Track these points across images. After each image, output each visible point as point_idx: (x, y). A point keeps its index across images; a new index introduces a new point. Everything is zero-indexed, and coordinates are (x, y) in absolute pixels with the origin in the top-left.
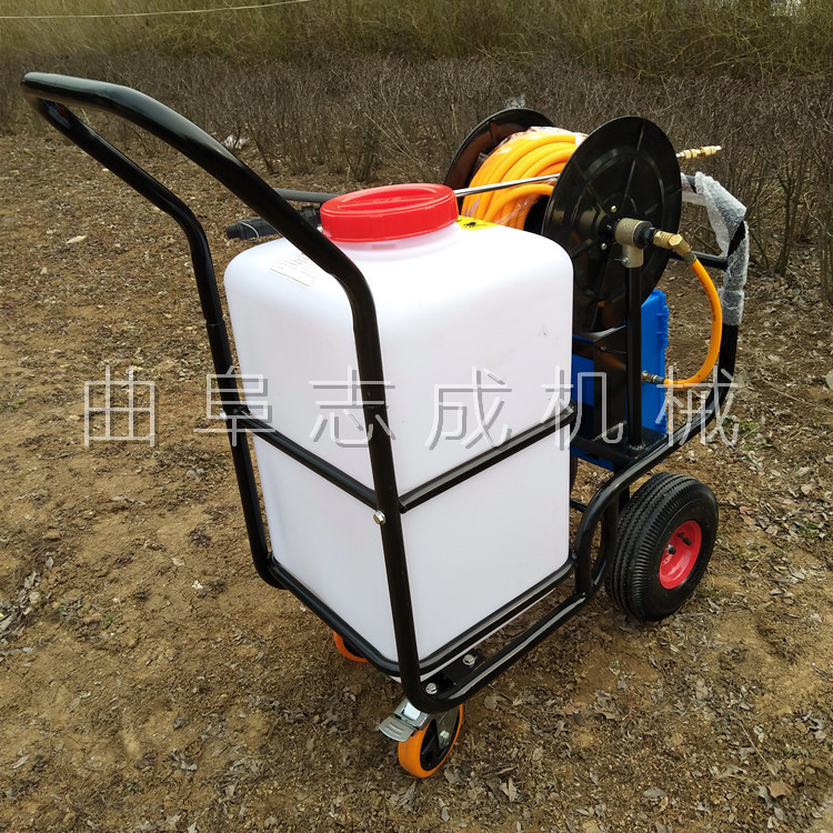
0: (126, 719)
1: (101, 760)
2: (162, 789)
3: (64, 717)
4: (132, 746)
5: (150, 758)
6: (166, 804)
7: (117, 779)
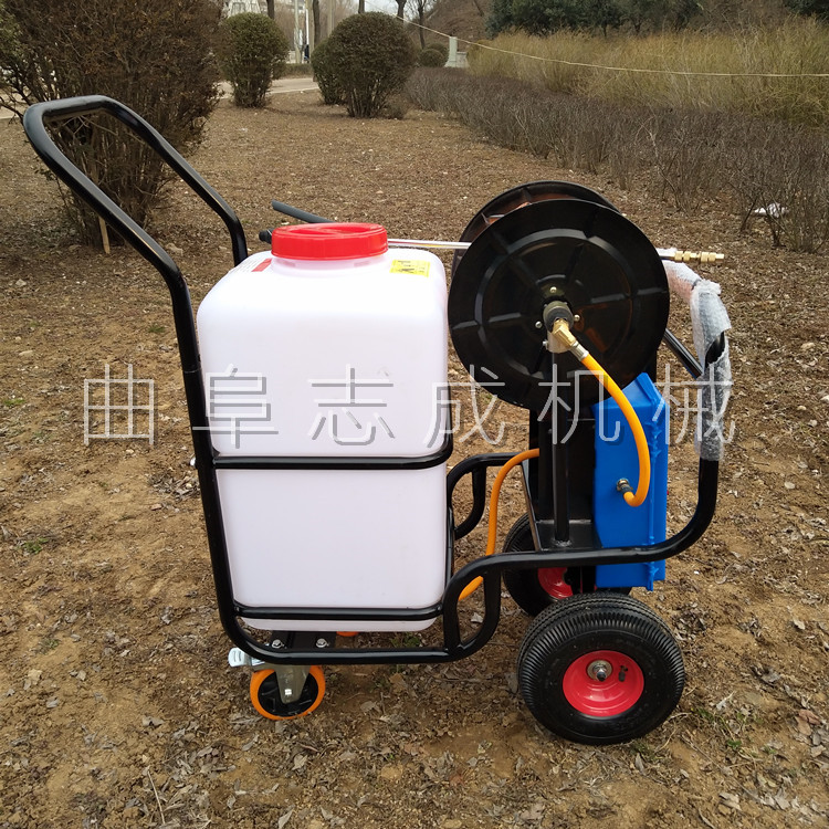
0: (171, 574)
1: (134, 587)
2: (140, 622)
3: (146, 554)
4: (155, 590)
5: (156, 601)
6: (132, 631)
7: (127, 601)
